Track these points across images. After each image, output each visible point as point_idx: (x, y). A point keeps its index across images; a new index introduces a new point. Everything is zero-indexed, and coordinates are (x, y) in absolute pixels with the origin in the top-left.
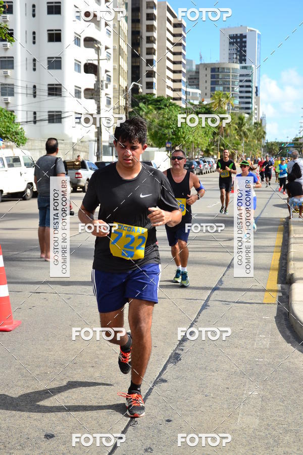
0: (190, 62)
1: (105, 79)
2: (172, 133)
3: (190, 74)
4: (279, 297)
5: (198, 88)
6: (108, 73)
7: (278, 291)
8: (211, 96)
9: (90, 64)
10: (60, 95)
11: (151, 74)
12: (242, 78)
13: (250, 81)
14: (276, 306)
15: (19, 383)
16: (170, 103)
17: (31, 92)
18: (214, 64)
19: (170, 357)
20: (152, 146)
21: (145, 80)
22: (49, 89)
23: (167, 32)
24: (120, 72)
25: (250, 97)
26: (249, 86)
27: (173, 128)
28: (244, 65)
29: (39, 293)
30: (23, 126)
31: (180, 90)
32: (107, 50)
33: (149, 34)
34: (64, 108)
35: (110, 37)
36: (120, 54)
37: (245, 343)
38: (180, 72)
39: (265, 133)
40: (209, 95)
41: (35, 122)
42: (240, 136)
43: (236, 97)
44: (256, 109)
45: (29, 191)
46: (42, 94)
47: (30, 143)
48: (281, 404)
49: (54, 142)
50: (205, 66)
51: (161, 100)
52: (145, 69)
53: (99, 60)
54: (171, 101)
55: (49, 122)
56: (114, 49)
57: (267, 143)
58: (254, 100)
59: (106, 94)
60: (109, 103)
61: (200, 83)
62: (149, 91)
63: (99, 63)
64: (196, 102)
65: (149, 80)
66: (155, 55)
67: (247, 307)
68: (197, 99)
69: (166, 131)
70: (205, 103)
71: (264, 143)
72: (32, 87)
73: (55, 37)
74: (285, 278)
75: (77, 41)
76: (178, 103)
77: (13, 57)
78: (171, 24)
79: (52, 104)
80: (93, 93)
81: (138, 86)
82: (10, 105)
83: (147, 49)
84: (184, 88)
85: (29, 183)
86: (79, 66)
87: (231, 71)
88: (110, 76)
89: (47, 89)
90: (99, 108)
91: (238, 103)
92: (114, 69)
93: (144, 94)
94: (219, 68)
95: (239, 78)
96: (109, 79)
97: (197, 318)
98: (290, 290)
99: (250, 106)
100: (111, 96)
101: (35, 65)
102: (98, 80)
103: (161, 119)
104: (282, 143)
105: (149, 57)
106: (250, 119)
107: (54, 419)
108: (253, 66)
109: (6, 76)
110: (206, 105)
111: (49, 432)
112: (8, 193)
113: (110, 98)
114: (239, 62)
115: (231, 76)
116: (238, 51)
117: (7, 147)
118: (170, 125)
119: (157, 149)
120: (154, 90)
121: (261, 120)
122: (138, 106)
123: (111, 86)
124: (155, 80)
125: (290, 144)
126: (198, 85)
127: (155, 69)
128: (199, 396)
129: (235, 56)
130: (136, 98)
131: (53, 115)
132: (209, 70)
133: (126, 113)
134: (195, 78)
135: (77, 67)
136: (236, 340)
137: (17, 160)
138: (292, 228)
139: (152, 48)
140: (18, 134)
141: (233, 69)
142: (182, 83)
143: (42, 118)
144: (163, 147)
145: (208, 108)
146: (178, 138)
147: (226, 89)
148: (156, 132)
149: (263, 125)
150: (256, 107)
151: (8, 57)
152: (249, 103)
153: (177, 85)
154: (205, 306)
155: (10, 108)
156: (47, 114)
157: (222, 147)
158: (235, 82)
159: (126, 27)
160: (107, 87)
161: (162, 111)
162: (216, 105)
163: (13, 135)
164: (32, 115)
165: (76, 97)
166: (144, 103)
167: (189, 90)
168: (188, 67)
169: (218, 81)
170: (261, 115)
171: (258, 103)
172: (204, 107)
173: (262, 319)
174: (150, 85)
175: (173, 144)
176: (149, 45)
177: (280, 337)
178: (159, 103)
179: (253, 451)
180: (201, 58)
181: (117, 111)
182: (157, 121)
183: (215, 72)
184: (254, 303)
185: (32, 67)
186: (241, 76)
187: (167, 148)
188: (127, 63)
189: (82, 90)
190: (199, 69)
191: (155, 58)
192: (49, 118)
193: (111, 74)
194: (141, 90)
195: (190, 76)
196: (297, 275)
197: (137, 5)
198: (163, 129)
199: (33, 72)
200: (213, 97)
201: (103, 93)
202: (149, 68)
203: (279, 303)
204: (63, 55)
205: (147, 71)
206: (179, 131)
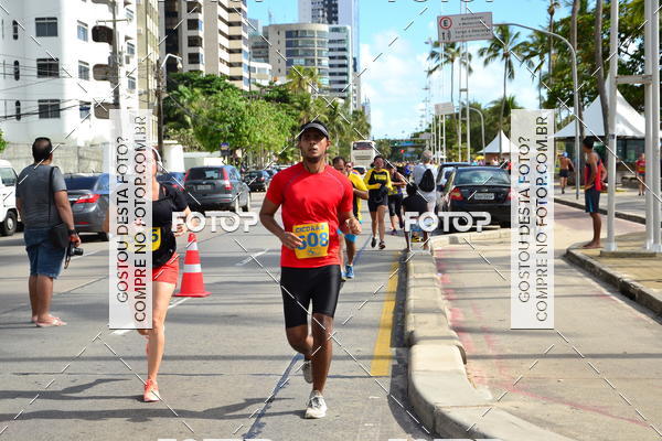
0: (254, 23)
1: (125, 49)
2: (230, 129)
3: (254, 40)
4: (394, 366)
5: (267, 61)
6: (129, 41)
7: (391, 358)
8: (287, 73)
9: (101, 27)
10: (57, 75)
11: (195, 42)
12: (333, 46)
13: (344, 50)
14: (389, 380)
16: (226, 84)
17: (11, 70)
18: (290, 24)
20: (199, 150)
21: (186, 50)
22: (39, 66)
24: (148, 39)
25: (346, 74)
26: (344, 58)
27: (230, 122)
28: (334, 25)
29: (27, 374)
31: (240, 64)
32: (127, 7)
34: (62, 94)
36: (147, 12)
37: (343, 436)
38: (240, 37)
39: (369, 126)
40: (284, 71)
41: (18, 117)
42: (333, 131)
43: (323, 74)
44: (355, 91)
45: (10, 222)
46: (28, 73)
47: (11, 149)
49: (46, 144)
50: (276, 29)
51: (212, 80)
52: (185, 34)
53: (114, 22)
54: (227, 81)
55: (40, 117)
56: (138, 5)
58: (351, 78)
59: (127, 73)
60: (132, 85)
61: (270, 55)
62: (193, 67)
63: (114, 26)
64: (265, 83)
65: (193, 50)
66: (201, 13)
67: (345, 383)
68: (266, 78)
69: (221, 127)
70: (278, 83)
72: (13, 64)
74: (402, 338)
76: (237, 84)
79: (44, 89)
80: (107, 72)
81: (175, 59)
83: (189, 3)
85: (10, 210)
86: (85, 31)
87: (316, 35)
88: (133, 46)
89: (36, 66)
90: (116, 93)
91: (328, 83)
92: (139, 34)
93: (185, 71)
94: (297, 31)
95: (328, 46)
96: (131, 50)
98: (409, 355)
99: (346, 86)
100: (135, 75)
101: (16, 30)
102: (114, 52)
103: (213, 108)
104: (395, 141)
105: (192, 16)
106: (346, 106)
108: (349, 28)
110: (280, 86)
113: (134, 79)
114: (326, 22)
115: (316, 43)
116: (326, 6)
118: (226, 117)
119: (208, 153)
120: (200, 65)
121: (363, 107)
122: (176, 89)
123: (134, 61)
124: (201, 51)
125: (406, 141)
126: (267, 57)
127: (201, 33)
129: (321, 12)
130: (173, 78)
131: (47, 106)
132: (283, 34)
133: (159, 100)
134: (263, 47)
135: (81, 32)
136: (329, 432)
138: (412, 264)
139: (196, 2)
141: (318, 32)
142: (242, 55)
143: (29, 111)
144: (217, 150)
145: (283, 91)
146: (239, 137)
147: (309, 62)
148: (206, 129)
149: (366, 114)
150: (355, 88)
152: (344, 82)
153: (235, 58)
154: (282, 384)
156: (37, 104)
158: (321, 51)
160: (128, 62)
161: (213, 97)
162: (294, 86)
164: (14, 107)
165: (81, 77)
166: (187, 85)
167: (253, 64)
168: (250, 31)
169: (297, 51)
170: (363, 101)
171: (357, 83)
172: (277, 89)
173: (368, 400)
174: (194, 58)
175: (231, 146)
177: (395, 425)
178: (209, 85)
180: (270, 16)
181: (145, 97)
182: (205, 111)
183: (292, 37)
184: (355, 377)
185: (12, 33)
186: (331, 42)
187: (223, 152)
188: (159, 26)
189: (91, 67)
190: (267, 33)
191: (201, 17)
192: (40, 110)
193: (134, 42)
194: (180, 66)
195: (255, 43)
196: (420, 332)
198: (215, 124)
199: (14, 41)
200: (289, 74)
201: (122, 71)
202: (192, 33)
203: (393, 376)
204: (60, 14)
205: (189, 37)
206: (240, 125)
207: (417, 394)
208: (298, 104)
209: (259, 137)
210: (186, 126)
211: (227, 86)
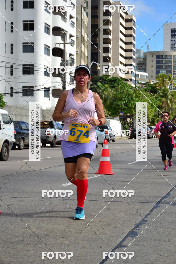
0: (139, 51)
2: (124, 104)
3: (139, 60)
5: (145, 72)
6: (72, 56)
9: (57, 48)
10: (33, 74)
11: (107, 59)
17: (9, 70)
18: (159, 52)
21: (102, 64)
22: (24, 68)
23: (120, 26)
24: (82, 56)
32: (72, 38)
33: (106, 27)
34: (35, 83)
35: (73, 28)
36: (81, 42)
38: (131, 58)
40: (154, 77)
41: (12, 94)
50: (151, 54)
51: (115, 80)
52: (102, 55)
53: (64, 46)
54: (123, 81)
55: (24, 95)
56: (77, 38)
59: (71, 74)
61: (147, 68)
63: (65, 48)
65: (105, 64)
66: (110, 44)
68: (144, 80)
72: (10, 67)
73: (29, 26)
75: (47, 29)
78: (123, 20)
79: (26, 80)
83: (104, 39)
84: (134, 71)
86: (48, 50)
87: (173, 58)
88: (73, 59)
89: (22, 68)
90: (64, 84)
92: (77, 54)
93: (101, 75)
94: (162, 55)
97: (150, 213)
101: (12, 49)
102: (64, 60)
105: (105, 46)
110: (153, 84)
115: (173, 62)
118: (123, 98)
122: (96, 84)
124: (110, 64)
126: (146, 69)
127: (110, 55)
130: (94, 78)
132: (155, 57)
134: (143, 64)
135: (46, 50)
139: (108, 39)
141: (174, 56)
143: (17, 91)
144: (117, 116)
145: (154, 87)
147: (168, 73)
148: (111, 104)
156: (22, 88)
159: (87, 20)
162: (160, 84)
164: (10, 89)
165: (45, 75)
166: (101, 83)
167: (138, 73)
168: (137, 55)
169: (162, 66)
172: (151, 86)
175: (125, 114)
176: (106, 36)
178: (114, 82)
180: (148, 47)
183: (160, 59)
187: (120, 116)
188: (88, 50)
190: (146, 56)
191: (110, 46)
192: (23, 91)
193: (74, 57)
195: (139, 61)
197: (96, 4)
199: (11, 55)
200: (157, 77)
202: (105, 55)
205: (103, 57)
206: (130, 103)
208: (162, 94)
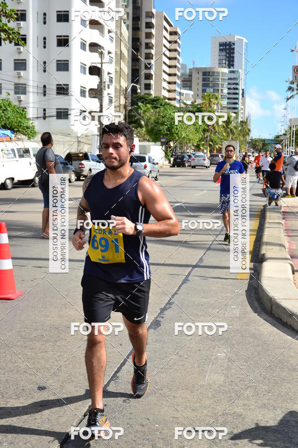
0: (184, 66)
1: (107, 80)
2: (166, 129)
3: (184, 77)
4: (251, 273)
5: (191, 90)
6: (110, 75)
7: (250, 269)
9: (93, 66)
10: (67, 94)
11: (148, 77)
12: (230, 81)
13: (237, 84)
14: (248, 281)
15: (19, 344)
16: (166, 102)
17: (41, 91)
18: (206, 68)
19: (152, 324)
20: (149, 141)
21: (143, 81)
22: (58, 89)
23: (164, 39)
24: (121, 74)
25: (237, 99)
26: (237, 89)
27: (167, 125)
28: (232, 69)
29: (41, 267)
30: (33, 121)
31: (174, 91)
32: (110, 55)
33: (148, 41)
34: (70, 105)
35: (112, 43)
38: (175, 75)
39: (249, 130)
40: (200, 96)
41: (45, 118)
42: (228, 133)
43: (224, 98)
44: (242, 109)
46: (51, 93)
48: (245, 364)
50: (197, 70)
51: (158, 100)
52: (143, 72)
53: (102, 63)
54: (166, 100)
55: (57, 118)
56: (116, 54)
57: (251, 140)
58: (240, 101)
59: (108, 94)
60: (111, 101)
61: (193, 85)
62: (147, 92)
63: (102, 66)
64: (189, 103)
65: (147, 82)
66: (153, 59)
67: (222, 282)
68: (189, 100)
69: (161, 128)
70: (197, 103)
71: (249, 139)
72: (42, 87)
73: (63, 42)
74: (258, 258)
75: (83, 45)
76: (172, 102)
77: (25, 60)
78: (168, 33)
79: (59, 102)
80: (97, 93)
81: (136, 87)
82: (22, 103)
83: (146, 54)
84: (178, 89)
86: (84, 68)
87: (220, 75)
88: (112, 78)
89: (56, 88)
90: (101, 106)
91: (226, 104)
92: (116, 71)
93: (142, 94)
94: (209, 72)
95: (227, 82)
96: (111, 81)
97: (178, 290)
98: (261, 267)
99: (237, 106)
100: (113, 95)
101: (45, 67)
102: (101, 82)
103: (157, 116)
104: (264, 140)
105: (147, 61)
106: (236, 118)
107: (46, 374)
108: (240, 71)
109: (19, 77)
110: (198, 105)
111: (41, 385)
112: (19, 181)
113: (112, 98)
114: (227, 67)
115: (220, 79)
116: (227, 57)
117: (19, 139)
118: (165, 122)
119: (153, 143)
120: (151, 90)
121: (247, 119)
122: (137, 105)
123: (112, 87)
124: (152, 82)
125: (271, 140)
126: (191, 87)
127: (152, 72)
128: (174, 357)
129: (224, 61)
130: (135, 98)
131: (61, 112)
132: (201, 74)
133: (126, 111)
134: (188, 81)
135: (83, 70)
136: (210, 310)
137: (27, 151)
138: (268, 214)
139: (151, 54)
140: (29, 128)
141: (222, 73)
142: (176, 85)
143: (51, 114)
144: (159, 141)
145: (200, 107)
146: (172, 134)
147: (216, 91)
148: (152, 129)
149: (248, 123)
150: (242, 107)
151: (22, 60)
152: (236, 103)
154: (185, 281)
155: (23, 105)
156: (55, 111)
157: (211, 143)
158: (223, 84)
159: (127, 34)
160: (109, 88)
161: (158, 110)
162: (206, 105)
163: (24, 129)
164: (42, 112)
165: (81, 96)
166: (143, 102)
168: (182, 71)
169: (209, 84)
170: (247, 115)
171: (244, 104)
172: (196, 106)
173: (234, 292)
174: (148, 86)
175: (167, 139)
176: (147, 51)
177: (249, 308)
178: (155, 102)
179: (217, 403)
180: (194, 63)
181: (118, 108)
182: (153, 118)
183: (206, 76)
184: (228, 279)
185: (42, 69)
186: (229, 79)
187: (162, 143)
188: (128, 67)
189: (87, 90)
190: (192, 73)
191: (153, 62)
192: (57, 114)
193: (113, 76)
194: (139, 91)
195: (184, 78)
196: (268, 255)
197: (137, 14)
198: (158, 125)
199: (44, 73)
200: (203, 97)
201: (105, 93)
202: (147, 71)
203: (250, 279)
204: (70, 58)
205: (145, 74)
206: (173, 127)
207: (263, 291)
209: (184, 135)
210: (141, 126)
211: (166, 104)
